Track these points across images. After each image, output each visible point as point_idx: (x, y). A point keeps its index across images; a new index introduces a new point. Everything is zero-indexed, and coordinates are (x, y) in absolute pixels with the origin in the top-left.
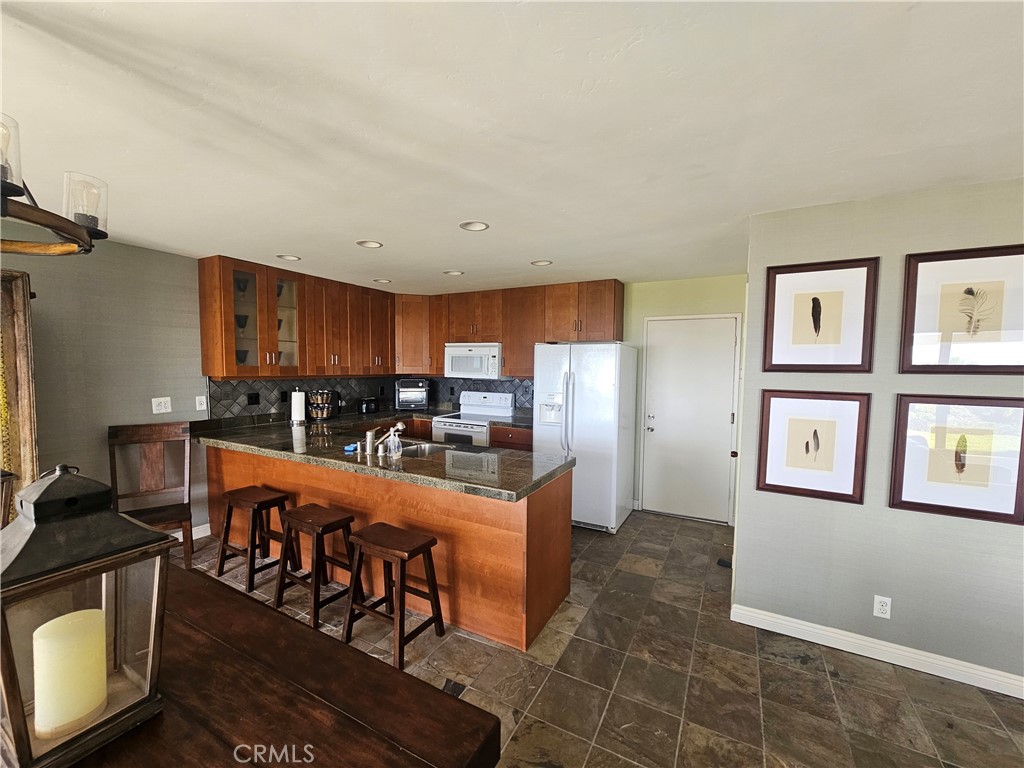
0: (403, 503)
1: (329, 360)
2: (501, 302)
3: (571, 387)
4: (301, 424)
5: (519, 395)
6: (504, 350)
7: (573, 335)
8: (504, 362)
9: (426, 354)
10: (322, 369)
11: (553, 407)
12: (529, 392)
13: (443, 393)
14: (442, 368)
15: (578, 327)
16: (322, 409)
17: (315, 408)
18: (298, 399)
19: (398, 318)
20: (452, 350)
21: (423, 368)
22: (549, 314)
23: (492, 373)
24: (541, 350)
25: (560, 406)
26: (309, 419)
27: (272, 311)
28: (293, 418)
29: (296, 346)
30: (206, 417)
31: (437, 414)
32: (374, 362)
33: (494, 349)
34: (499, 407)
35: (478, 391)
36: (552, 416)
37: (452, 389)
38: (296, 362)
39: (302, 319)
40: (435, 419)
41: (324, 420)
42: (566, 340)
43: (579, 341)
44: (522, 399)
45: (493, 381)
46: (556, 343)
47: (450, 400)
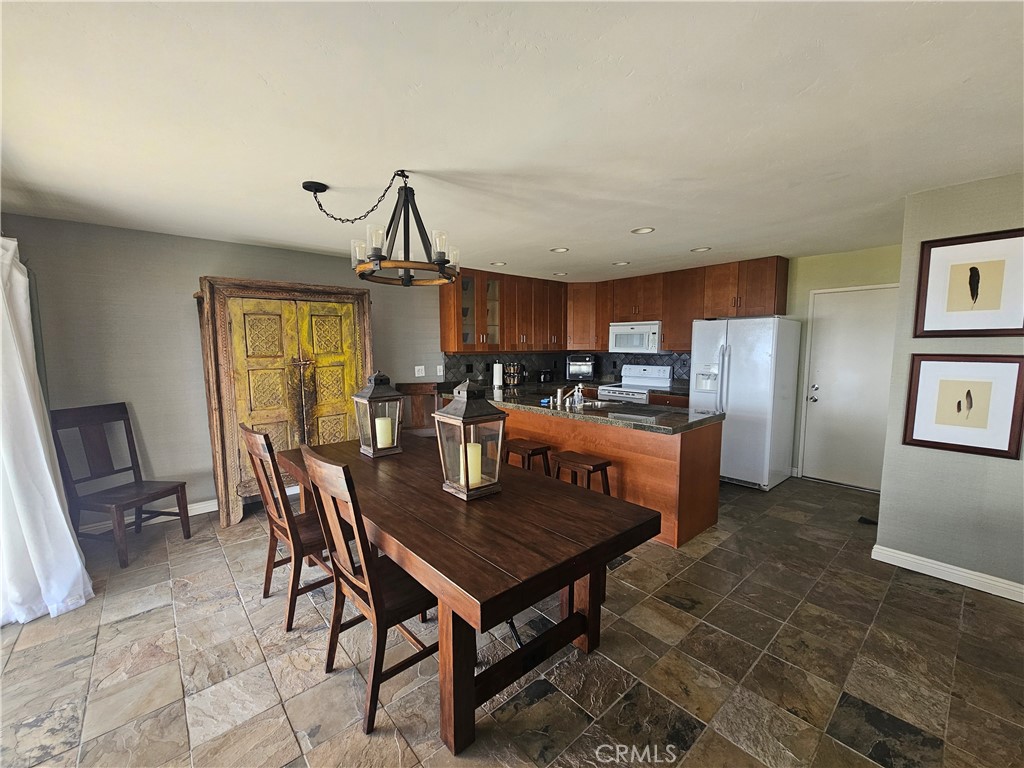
0: (584, 439)
1: (519, 339)
2: (662, 284)
3: (726, 359)
4: (500, 387)
5: (676, 368)
6: (663, 327)
7: (733, 311)
8: (663, 339)
9: (593, 333)
10: (514, 346)
11: (708, 376)
12: (686, 364)
13: (606, 365)
14: (607, 345)
15: (737, 303)
16: (514, 378)
17: (510, 376)
18: (498, 369)
19: (570, 303)
20: (615, 329)
21: (590, 345)
22: (708, 293)
23: (652, 348)
24: (699, 327)
25: (716, 375)
26: (505, 386)
27: (484, 304)
28: (495, 383)
29: (497, 328)
30: (442, 380)
31: (601, 384)
32: (551, 340)
33: (654, 327)
34: (659, 378)
35: (638, 364)
36: (707, 385)
37: (615, 363)
38: (497, 340)
39: (502, 309)
40: (600, 387)
41: (515, 385)
42: (726, 316)
43: (738, 316)
44: (679, 371)
45: (653, 355)
46: (715, 319)
47: (612, 373)
